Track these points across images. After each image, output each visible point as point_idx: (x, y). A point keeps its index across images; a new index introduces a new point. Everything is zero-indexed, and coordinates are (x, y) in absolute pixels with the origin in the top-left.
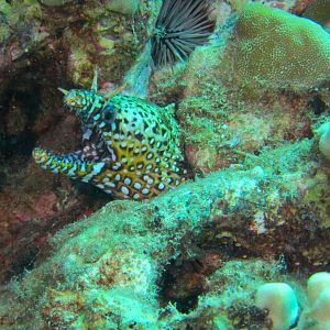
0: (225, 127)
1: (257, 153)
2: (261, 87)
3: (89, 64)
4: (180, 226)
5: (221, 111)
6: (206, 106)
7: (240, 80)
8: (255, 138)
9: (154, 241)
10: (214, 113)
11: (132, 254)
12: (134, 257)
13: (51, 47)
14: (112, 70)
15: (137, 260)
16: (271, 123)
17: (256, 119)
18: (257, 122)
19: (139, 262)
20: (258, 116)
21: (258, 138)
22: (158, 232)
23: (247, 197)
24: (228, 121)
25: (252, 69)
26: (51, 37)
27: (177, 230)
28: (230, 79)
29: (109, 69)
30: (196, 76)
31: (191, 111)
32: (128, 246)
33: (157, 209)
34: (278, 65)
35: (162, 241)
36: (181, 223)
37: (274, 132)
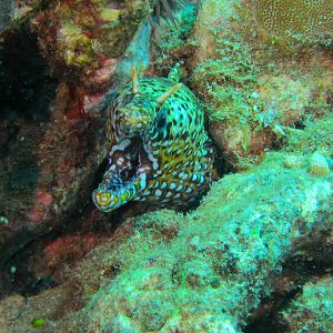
0: (254, 95)
1: (299, 126)
2: (296, 42)
3: (85, 38)
4: (259, 267)
5: (249, 77)
6: (229, 71)
7: (265, 34)
8: (294, 106)
9: (231, 292)
10: (241, 79)
11: (209, 316)
12: (212, 321)
13: (34, 22)
14: (116, 45)
15: (217, 324)
16: (311, 85)
17: (292, 82)
18: (294, 86)
19: (220, 327)
20: (294, 78)
21: (297, 106)
22: (234, 279)
23: (325, 207)
24: (258, 87)
25: (282, 21)
26: (36, 11)
27: (257, 274)
28: (254, 35)
29: (111, 44)
30: (211, 32)
31: (211, 79)
32: (202, 306)
33: (227, 247)
34: (314, 15)
35: (241, 291)
36: (260, 263)
37: (315, 96)
